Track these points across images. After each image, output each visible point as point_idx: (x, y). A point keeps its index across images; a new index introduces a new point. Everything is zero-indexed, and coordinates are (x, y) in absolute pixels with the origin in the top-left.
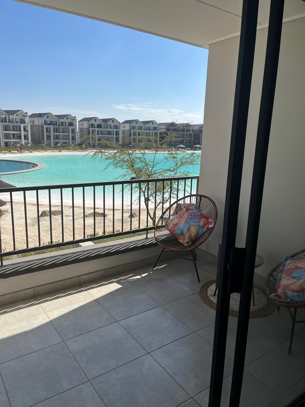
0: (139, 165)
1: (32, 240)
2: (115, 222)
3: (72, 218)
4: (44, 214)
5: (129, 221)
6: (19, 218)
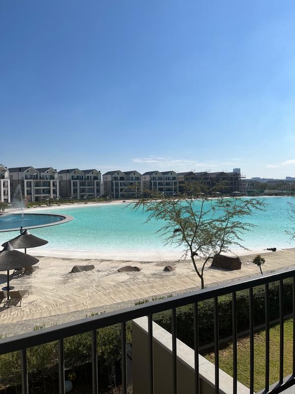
0: (185, 215)
1: (64, 301)
2: (150, 278)
3: (104, 273)
4: (75, 270)
5: (166, 276)
6: (50, 275)
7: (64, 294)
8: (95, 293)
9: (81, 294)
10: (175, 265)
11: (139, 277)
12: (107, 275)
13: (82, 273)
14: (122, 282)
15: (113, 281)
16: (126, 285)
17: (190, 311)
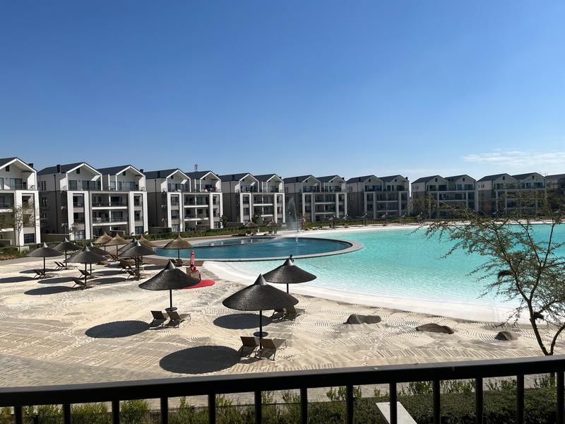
1: (330, 362)
2: (469, 346)
3: (394, 330)
4: (352, 320)
5: (497, 347)
6: (318, 323)
7: (332, 353)
8: (375, 358)
9: (355, 356)
10: (520, 331)
11: (450, 342)
12: (398, 334)
13: (361, 326)
14: (420, 347)
15: (405, 343)
16: (426, 352)
17: (501, 412)
